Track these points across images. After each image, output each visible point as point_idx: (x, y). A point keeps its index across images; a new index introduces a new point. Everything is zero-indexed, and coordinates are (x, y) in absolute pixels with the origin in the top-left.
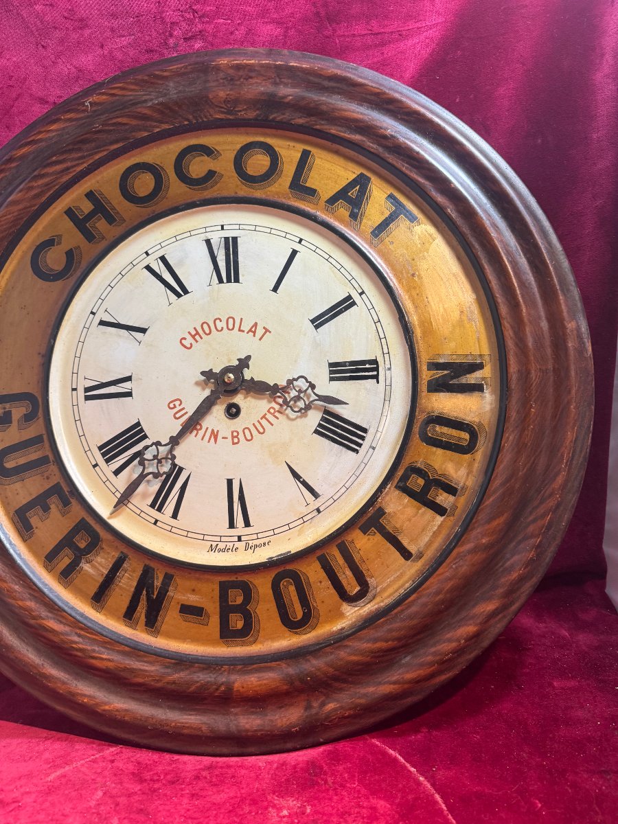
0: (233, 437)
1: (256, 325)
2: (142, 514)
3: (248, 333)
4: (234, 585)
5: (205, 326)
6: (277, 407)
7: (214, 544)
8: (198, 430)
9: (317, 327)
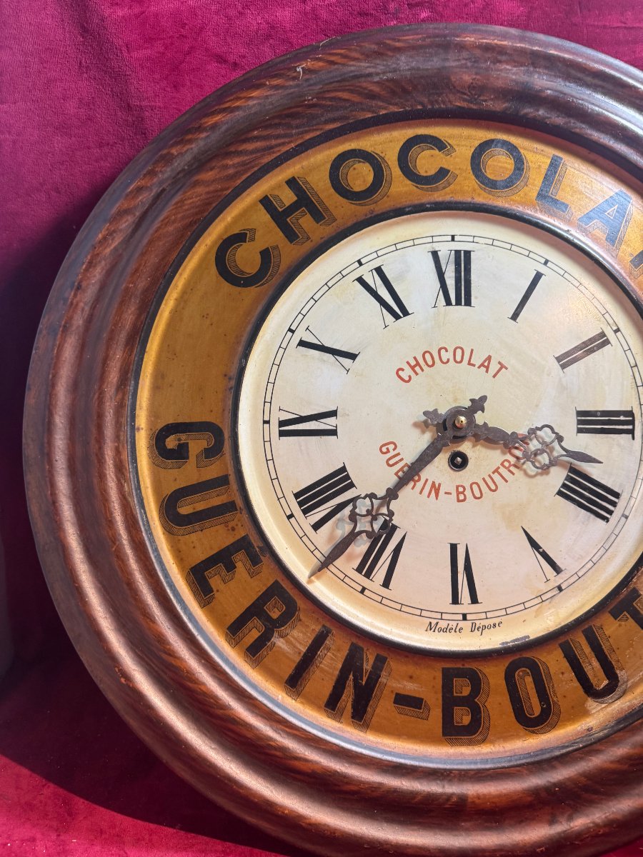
0: (458, 493)
1: (489, 358)
2: (347, 580)
3: (479, 367)
4: (461, 673)
5: (427, 356)
6: (513, 460)
7: (434, 622)
8: (415, 482)
9: (563, 367)
